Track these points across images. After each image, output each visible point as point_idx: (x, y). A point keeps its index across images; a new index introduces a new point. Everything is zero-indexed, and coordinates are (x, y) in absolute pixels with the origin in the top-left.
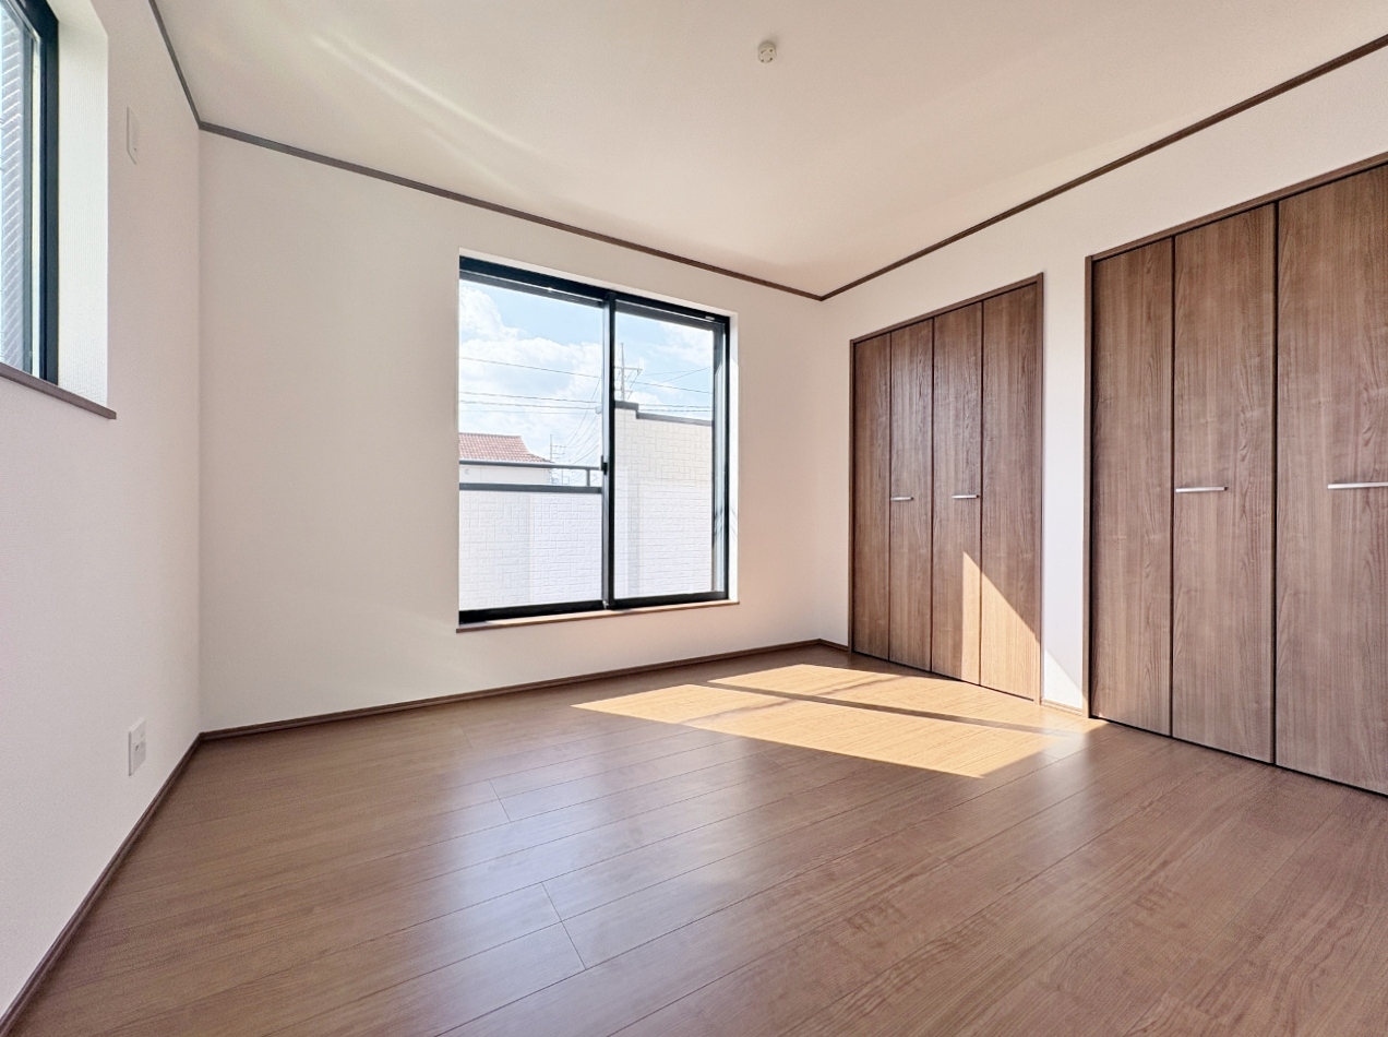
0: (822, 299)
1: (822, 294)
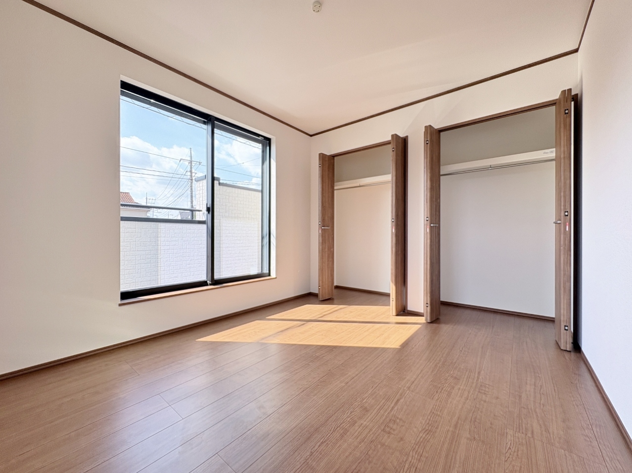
0: (311, 136)
1: (311, 133)
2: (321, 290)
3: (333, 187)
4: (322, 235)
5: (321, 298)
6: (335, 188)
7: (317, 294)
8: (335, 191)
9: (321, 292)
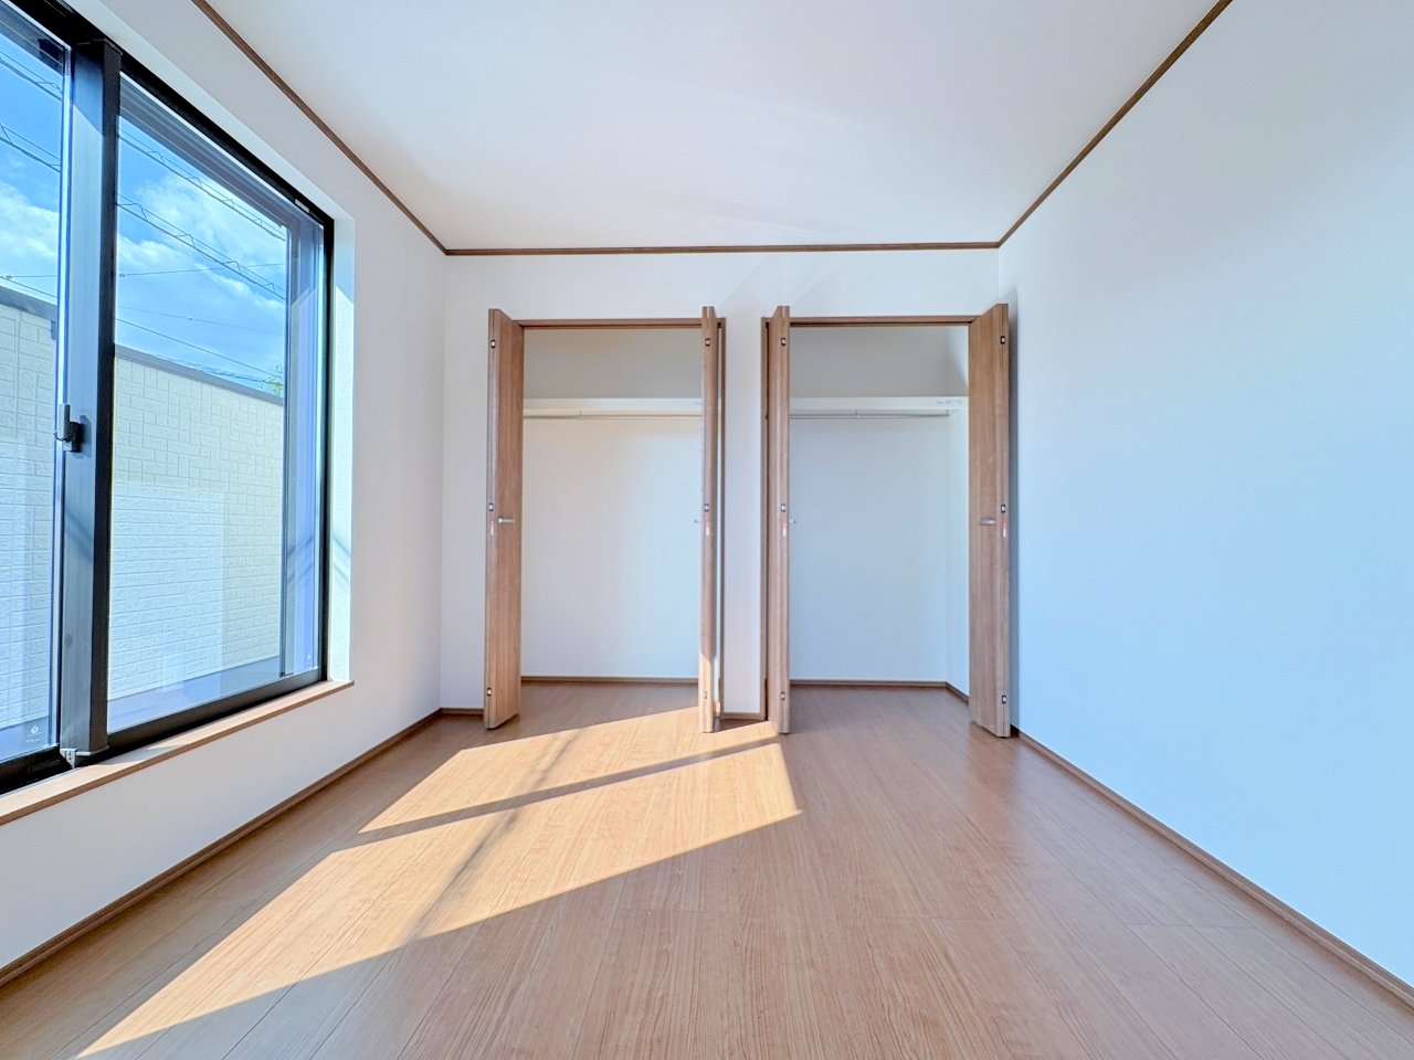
0: (448, 252)
1: (448, 247)
2: (493, 698)
3: (520, 408)
4: (498, 540)
5: (492, 719)
6: (526, 412)
7: (482, 710)
8: (525, 421)
9: (493, 705)
